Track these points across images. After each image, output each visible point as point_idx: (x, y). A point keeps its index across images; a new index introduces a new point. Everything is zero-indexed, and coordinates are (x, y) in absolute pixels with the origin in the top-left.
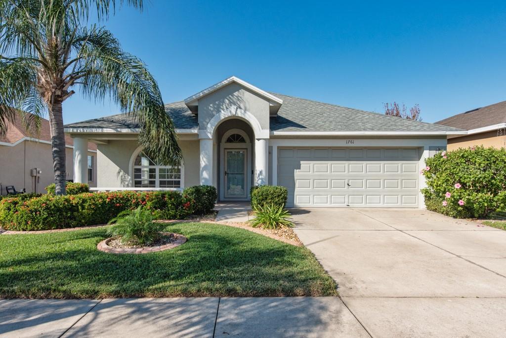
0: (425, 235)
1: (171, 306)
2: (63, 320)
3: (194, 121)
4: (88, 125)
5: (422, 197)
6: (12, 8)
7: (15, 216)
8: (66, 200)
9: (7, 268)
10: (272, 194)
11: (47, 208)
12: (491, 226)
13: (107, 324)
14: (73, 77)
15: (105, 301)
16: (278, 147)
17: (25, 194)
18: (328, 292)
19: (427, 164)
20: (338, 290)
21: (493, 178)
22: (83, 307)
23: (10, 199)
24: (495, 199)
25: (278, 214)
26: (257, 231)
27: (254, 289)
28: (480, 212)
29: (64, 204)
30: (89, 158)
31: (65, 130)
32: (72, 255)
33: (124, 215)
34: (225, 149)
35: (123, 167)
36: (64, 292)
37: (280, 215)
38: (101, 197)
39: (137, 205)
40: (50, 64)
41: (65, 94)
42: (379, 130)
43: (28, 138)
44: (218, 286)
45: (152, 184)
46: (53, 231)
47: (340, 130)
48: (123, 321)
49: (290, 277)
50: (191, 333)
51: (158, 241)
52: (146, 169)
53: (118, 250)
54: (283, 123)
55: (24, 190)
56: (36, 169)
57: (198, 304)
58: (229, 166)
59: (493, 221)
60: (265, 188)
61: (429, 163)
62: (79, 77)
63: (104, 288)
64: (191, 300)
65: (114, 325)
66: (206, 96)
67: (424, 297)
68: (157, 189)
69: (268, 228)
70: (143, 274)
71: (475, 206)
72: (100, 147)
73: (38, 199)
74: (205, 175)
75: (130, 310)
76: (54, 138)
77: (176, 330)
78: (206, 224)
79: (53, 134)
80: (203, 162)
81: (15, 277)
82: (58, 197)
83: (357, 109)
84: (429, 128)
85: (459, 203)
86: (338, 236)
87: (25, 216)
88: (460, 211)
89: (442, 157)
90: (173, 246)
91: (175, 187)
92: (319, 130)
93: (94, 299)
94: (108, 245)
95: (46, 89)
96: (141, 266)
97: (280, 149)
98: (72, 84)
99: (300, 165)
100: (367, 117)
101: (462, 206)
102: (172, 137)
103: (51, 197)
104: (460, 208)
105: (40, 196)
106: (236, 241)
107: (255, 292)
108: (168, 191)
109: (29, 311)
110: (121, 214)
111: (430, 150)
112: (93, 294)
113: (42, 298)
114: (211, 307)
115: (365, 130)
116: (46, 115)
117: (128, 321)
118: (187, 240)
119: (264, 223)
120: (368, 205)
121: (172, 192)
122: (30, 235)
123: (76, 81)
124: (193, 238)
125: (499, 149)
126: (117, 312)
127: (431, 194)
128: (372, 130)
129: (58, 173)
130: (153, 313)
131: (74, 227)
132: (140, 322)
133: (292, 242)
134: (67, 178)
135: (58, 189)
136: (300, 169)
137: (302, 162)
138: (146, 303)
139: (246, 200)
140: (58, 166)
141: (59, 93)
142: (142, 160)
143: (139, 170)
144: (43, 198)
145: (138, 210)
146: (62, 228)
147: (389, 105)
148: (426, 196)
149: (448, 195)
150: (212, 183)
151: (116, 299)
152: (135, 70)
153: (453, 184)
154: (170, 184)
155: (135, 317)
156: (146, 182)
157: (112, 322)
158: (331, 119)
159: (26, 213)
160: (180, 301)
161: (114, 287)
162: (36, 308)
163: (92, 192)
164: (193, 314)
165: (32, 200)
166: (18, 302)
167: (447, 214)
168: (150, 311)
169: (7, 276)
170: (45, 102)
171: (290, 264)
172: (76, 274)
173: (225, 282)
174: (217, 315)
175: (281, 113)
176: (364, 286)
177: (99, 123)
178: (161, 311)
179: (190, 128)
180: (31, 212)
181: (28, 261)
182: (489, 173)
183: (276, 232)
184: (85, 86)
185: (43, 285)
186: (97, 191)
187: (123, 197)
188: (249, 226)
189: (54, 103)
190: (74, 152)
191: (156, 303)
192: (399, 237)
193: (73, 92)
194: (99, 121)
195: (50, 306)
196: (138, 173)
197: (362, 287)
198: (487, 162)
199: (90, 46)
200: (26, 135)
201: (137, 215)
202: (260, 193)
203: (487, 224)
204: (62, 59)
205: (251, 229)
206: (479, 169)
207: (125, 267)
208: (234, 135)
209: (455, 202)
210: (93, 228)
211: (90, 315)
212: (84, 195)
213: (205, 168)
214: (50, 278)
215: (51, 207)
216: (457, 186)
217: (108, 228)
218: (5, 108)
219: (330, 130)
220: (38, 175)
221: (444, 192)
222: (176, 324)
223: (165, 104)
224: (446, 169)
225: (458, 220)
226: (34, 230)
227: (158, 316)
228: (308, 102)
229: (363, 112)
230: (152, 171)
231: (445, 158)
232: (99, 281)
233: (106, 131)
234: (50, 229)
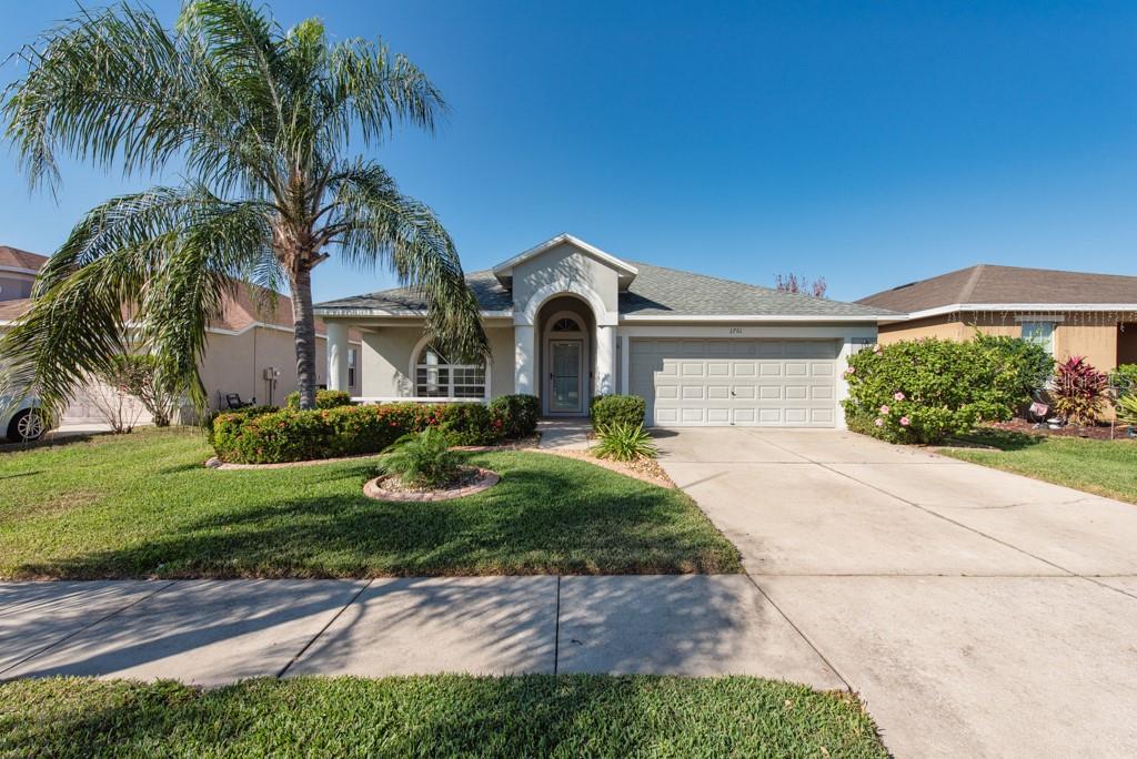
0: (858, 471)
1: (482, 593)
2: (310, 617)
3: (506, 299)
4: (349, 304)
5: (841, 413)
6: (234, 127)
7: (238, 441)
8: (318, 418)
9: (223, 527)
10: (623, 408)
11: (287, 430)
12: (950, 456)
13: (382, 627)
14: (328, 233)
15: (377, 582)
16: (630, 338)
17: (255, 406)
18: (729, 566)
19: (850, 364)
20: (743, 562)
21: (953, 385)
22: (343, 594)
23: (231, 416)
24: (956, 416)
25: (633, 439)
26: (603, 463)
27: (613, 563)
28: (932, 435)
29: (313, 423)
30: (350, 352)
31: (315, 312)
32: (323, 505)
33: (404, 441)
34: (550, 340)
35: (402, 368)
36: (313, 567)
37: (638, 439)
38: (369, 413)
39: (423, 425)
40: (292, 213)
41: (315, 257)
42: (779, 313)
43: (261, 324)
44: (556, 558)
45: (443, 391)
46: (296, 464)
47: (723, 313)
48: (409, 620)
49: (668, 541)
50: (520, 642)
51: (457, 481)
52: (433, 370)
53: (396, 496)
54: (637, 302)
55: (254, 399)
56: (271, 369)
57: (525, 588)
58: (556, 365)
59: (953, 449)
60: (613, 399)
61: (852, 362)
62: (336, 233)
63: (374, 560)
64: (514, 582)
65: (394, 627)
66: (523, 263)
67: (880, 575)
68: (452, 400)
69: (620, 459)
70: (437, 536)
71: (925, 425)
72: (366, 337)
73: (274, 415)
74: (523, 379)
75: (418, 600)
76: (298, 323)
77: (495, 637)
78: (527, 453)
79: (297, 317)
80: (520, 361)
81: (234, 543)
82: (303, 413)
83: (744, 282)
84: (851, 310)
85: (902, 421)
86: (725, 473)
87: (253, 442)
88: (901, 434)
89: (873, 353)
90: (480, 489)
91: (477, 396)
92: (689, 314)
93: (360, 579)
94: (379, 486)
95: (286, 250)
96: (432, 523)
97: (633, 340)
98: (326, 243)
99: (663, 364)
100: (760, 295)
101: (904, 426)
102: (476, 322)
103: (293, 413)
104: (901, 430)
105: (275, 410)
106: (575, 482)
107: (615, 567)
108: (469, 404)
109: (253, 601)
110: (400, 439)
111: (853, 343)
112: (360, 572)
113: (276, 577)
114: (548, 595)
115: (758, 313)
116: (286, 290)
117: (416, 620)
118: (501, 480)
119: (614, 451)
120: (762, 424)
121: (474, 404)
122: (261, 471)
123: (331, 239)
124: (510, 477)
125: (961, 342)
126: (397, 603)
127: (855, 408)
128: (769, 313)
129: (304, 376)
130: (454, 606)
131: (328, 458)
132: (435, 622)
133: (658, 482)
134: (318, 382)
135: (304, 400)
136: (662, 370)
137: (665, 360)
138: (443, 587)
139: (581, 415)
140: (304, 367)
141: (305, 256)
142: (428, 356)
143: (424, 371)
144: (281, 415)
145: (425, 434)
146: (308, 459)
147: (783, 276)
148: (847, 411)
149: (884, 410)
150: (532, 392)
151: (395, 579)
152: (419, 223)
153: (891, 394)
154: (471, 392)
155: (426, 612)
156: (433, 389)
157: (390, 621)
158: (707, 298)
159: (255, 437)
160: (496, 583)
161: (390, 560)
162: (266, 596)
163: (355, 403)
164: (519, 608)
165: (264, 417)
166: (236, 585)
167: (881, 438)
168: (449, 602)
169: (222, 540)
170: (285, 269)
171: (665, 520)
172: (332, 536)
173: (567, 551)
174: (558, 609)
175: (634, 288)
176: (783, 555)
177: (365, 301)
178: (469, 600)
179: (501, 310)
180: (263, 435)
181: (256, 514)
182: (947, 378)
183: (633, 465)
184: (345, 247)
185: (279, 556)
186: (362, 402)
187: (402, 413)
188: (591, 456)
189: (299, 271)
190: (328, 345)
191: (459, 587)
192: (816, 473)
193: (327, 255)
194: (364, 298)
195: (290, 593)
196: (422, 375)
197: (779, 558)
198: (944, 362)
199: (353, 186)
200: (257, 319)
201: (425, 440)
202: (606, 407)
203: (944, 453)
204: (311, 204)
205: (595, 461)
206: (932, 371)
207: (408, 525)
208: (564, 320)
209: (895, 420)
210: (358, 459)
211: (353, 609)
212: (343, 409)
213: (523, 369)
214: (290, 544)
215: (293, 427)
216: (899, 397)
217: (381, 459)
218: (223, 278)
219: (706, 314)
220: (275, 378)
221: (878, 406)
222: (494, 627)
223: (465, 273)
224: (881, 371)
225: (898, 446)
226: (266, 463)
227: (463, 611)
228: (671, 272)
229: (753, 288)
230: (443, 372)
231: (880, 354)
232: (368, 551)
233: (376, 313)
234: (292, 461)
